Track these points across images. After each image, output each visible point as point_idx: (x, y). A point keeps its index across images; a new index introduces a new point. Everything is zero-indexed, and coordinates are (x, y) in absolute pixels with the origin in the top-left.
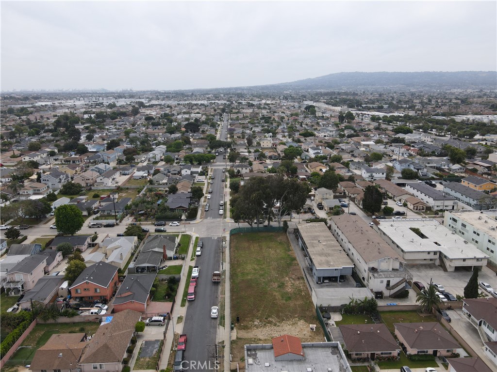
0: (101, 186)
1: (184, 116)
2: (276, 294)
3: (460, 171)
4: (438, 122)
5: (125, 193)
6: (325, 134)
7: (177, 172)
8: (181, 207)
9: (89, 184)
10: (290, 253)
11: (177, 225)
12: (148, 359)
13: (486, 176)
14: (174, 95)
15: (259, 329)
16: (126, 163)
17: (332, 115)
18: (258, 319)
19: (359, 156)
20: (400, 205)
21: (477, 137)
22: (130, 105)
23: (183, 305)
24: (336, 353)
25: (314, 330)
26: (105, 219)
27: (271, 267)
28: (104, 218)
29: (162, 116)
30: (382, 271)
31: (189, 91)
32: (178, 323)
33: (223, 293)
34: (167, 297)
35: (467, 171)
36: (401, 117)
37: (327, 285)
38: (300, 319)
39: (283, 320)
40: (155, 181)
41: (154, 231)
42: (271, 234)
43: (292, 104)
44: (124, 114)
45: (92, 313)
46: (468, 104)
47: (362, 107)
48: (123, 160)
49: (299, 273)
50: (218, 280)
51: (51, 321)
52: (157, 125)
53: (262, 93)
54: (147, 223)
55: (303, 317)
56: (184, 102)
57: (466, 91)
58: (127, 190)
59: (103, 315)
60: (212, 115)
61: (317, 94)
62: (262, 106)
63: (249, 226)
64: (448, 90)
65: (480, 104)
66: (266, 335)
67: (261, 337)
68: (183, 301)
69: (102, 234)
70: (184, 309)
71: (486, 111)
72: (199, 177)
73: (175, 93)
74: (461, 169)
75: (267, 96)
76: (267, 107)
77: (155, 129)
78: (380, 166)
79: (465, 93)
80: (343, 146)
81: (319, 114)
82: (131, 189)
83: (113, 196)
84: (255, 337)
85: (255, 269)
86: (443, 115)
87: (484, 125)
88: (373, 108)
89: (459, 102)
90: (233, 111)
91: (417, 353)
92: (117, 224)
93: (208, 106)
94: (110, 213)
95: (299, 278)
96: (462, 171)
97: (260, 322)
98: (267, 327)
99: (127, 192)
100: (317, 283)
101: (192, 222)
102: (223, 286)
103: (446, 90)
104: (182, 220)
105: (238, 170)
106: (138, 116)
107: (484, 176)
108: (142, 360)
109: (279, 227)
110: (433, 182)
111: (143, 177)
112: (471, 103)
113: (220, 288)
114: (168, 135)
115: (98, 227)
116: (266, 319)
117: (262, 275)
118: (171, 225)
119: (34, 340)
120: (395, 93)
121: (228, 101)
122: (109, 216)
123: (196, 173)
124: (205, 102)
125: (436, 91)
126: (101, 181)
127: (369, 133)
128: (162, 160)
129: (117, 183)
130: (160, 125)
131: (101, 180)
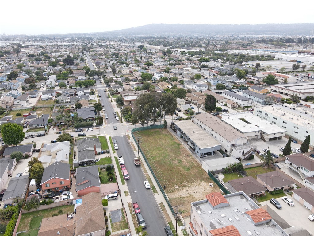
0: (19, 107)
1: (56, 54)
2: (180, 167)
3: (244, 83)
4: (219, 55)
5: (40, 111)
6: (159, 64)
7: (73, 94)
8: (90, 117)
9: (8, 107)
10: (175, 141)
11: (92, 130)
12: (119, 223)
13: (259, 85)
14: (40, 38)
15: (180, 191)
16: (29, 89)
17: (157, 52)
18: (176, 185)
19: (186, 77)
20: (223, 105)
21: (244, 63)
22: (9, 45)
23: (123, 184)
24: (244, 198)
25: (213, 186)
26: (35, 131)
27: (168, 151)
28: (33, 130)
29: (40, 54)
30: (238, 146)
31: (50, 35)
32: (126, 196)
33: (146, 171)
34: (111, 180)
35: (248, 83)
36: (197, 52)
37: (207, 158)
38: (201, 181)
39: (192, 183)
40: (60, 101)
41: (77, 136)
42: (157, 130)
43: (128, 45)
44: (8, 53)
45: (64, 199)
46: (230, 44)
47: (172, 46)
48: (26, 87)
49: (187, 153)
50: (139, 163)
51: (33, 210)
52: (39, 61)
53: (103, 37)
54: (68, 131)
55: (202, 179)
56: (51, 44)
57: (224, 36)
58: (41, 109)
59: (73, 199)
60: (77, 53)
61: (140, 38)
62: (109, 46)
63: (142, 126)
64: (215, 35)
65: (236, 44)
66: (186, 194)
67: (184, 196)
68: (122, 181)
69: (39, 142)
70: (126, 186)
71: (241, 48)
72: (91, 96)
73: (40, 37)
74: (244, 82)
75: (108, 40)
76: (112, 46)
77: (39, 63)
78: (201, 82)
79: (224, 37)
80: (174, 71)
81: (148, 51)
82: (44, 108)
83: (33, 114)
84: (180, 196)
85: (158, 154)
86: (220, 50)
87: (244, 56)
88: (179, 47)
89: (224, 42)
90: (90, 49)
91: (274, 190)
92: (46, 134)
93: (70, 46)
94: (37, 126)
95: (188, 156)
96: (245, 83)
97: (179, 186)
98: (184, 189)
99: (41, 110)
100: (201, 157)
101: (101, 127)
102: (144, 167)
103: (214, 35)
104: (93, 126)
105: (116, 90)
106: (20, 54)
107: (257, 85)
108: (115, 224)
109: (161, 125)
110: (234, 91)
111: (49, 98)
112: (231, 43)
113: (142, 169)
114: (52, 67)
115: (33, 137)
116: (181, 184)
117: (165, 157)
118: (87, 131)
119: (26, 226)
120: (187, 37)
121: (83, 43)
122: (37, 129)
123: (88, 93)
124: (67, 44)
125: (209, 36)
126: (18, 104)
127: (184, 62)
128: (57, 86)
129: (30, 104)
130: (41, 60)
131: (18, 102)
